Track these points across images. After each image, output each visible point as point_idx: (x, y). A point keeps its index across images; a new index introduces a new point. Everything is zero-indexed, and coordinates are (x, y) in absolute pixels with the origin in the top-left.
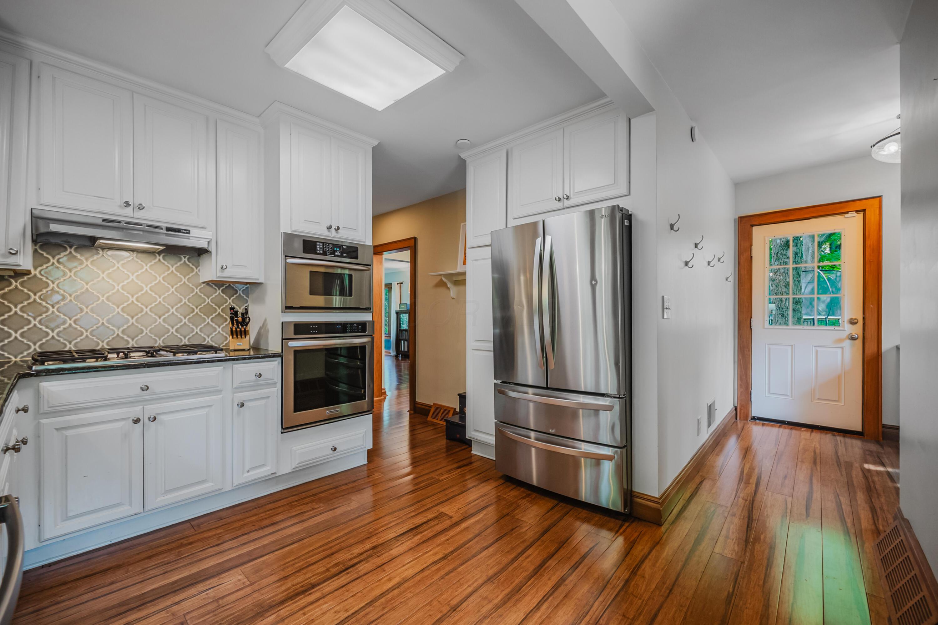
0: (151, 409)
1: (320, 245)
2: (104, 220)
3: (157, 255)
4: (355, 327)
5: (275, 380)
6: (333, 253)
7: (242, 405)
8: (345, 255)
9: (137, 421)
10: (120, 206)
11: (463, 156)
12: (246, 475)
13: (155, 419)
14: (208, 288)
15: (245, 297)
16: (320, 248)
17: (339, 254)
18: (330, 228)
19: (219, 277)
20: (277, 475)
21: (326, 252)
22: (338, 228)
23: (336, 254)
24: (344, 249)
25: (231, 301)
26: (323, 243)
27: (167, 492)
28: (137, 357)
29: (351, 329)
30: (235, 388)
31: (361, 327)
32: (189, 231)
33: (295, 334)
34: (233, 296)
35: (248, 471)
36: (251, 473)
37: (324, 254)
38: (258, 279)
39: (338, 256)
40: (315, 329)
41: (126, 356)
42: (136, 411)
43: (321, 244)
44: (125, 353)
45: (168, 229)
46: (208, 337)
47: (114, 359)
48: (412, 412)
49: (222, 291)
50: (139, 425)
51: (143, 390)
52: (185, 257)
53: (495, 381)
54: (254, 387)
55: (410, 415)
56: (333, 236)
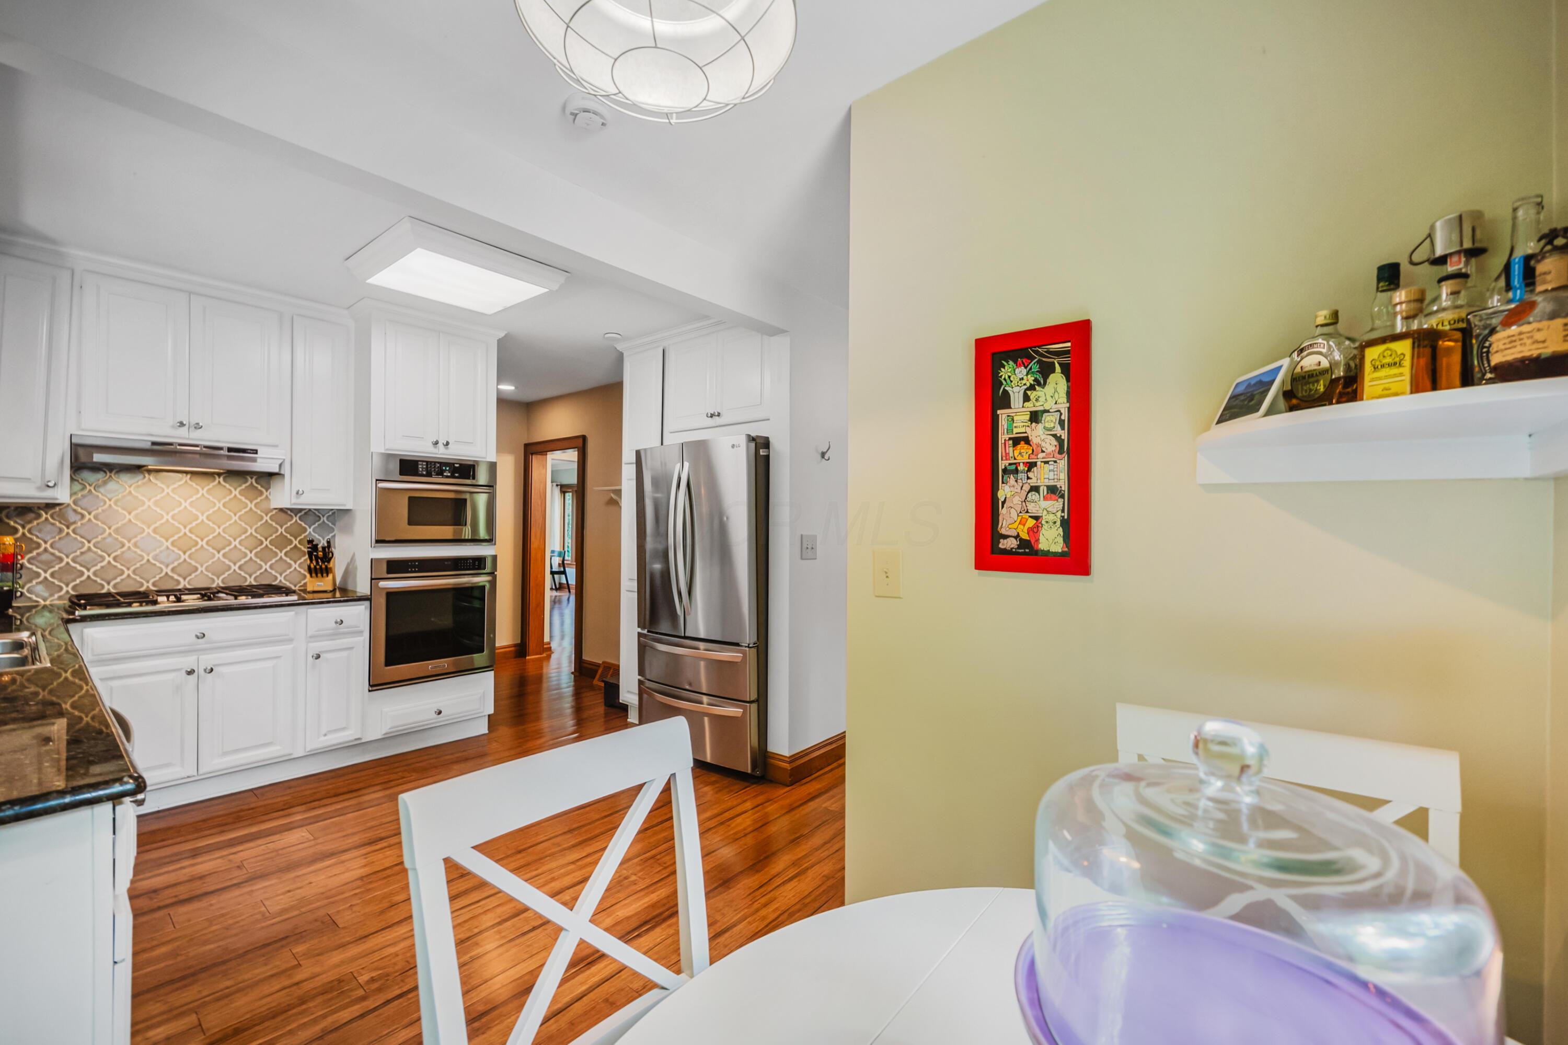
0: (208, 660)
1: (422, 465)
2: (154, 443)
3: (217, 477)
4: (470, 563)
5: (361, 628)
6: (440, 473)
7: (318, 657)
8: (457, 475)
9: (190, 673)
10: (173, 427)
11: (620, 347)
12: (323, 738)
13: (212, 670)
14: (283, 515)
15: (330, 524)
16: (422, 468)
17: (449, 474)
18: (436, 443)
19: (295, 504)
20: (363, 741)
21: (431, 473)
22: (448, 444)
23: (445, 474)
24: (457, 467)
25: (311, 530)
26: (427, 462)
27: (225, 754)
28: (191, 601)
29: (464, 566)
30: (311, 637)
31: (477, 564)
32: (257, 451)
33: (388, 572)
34: (314, 524)
35: (325, 735)
36: (329, 737)
37: (429, 475)
38: (345, 505)
39: (447, 477)
40: (415, 566)
41: (179, 600)
42: (189, 662)
43: (425, 463)
44: (178, 595)
45: (230, 450)
46: (281, 575)
47: (164, 603)
48: (577, 674)
49: (300, 518)
50: (193, 678)
51: (198, 637)
52: (252, 478)
53: (639, 630)
54: (334, 635)
55: (575, 677)
56: (441, 453)
